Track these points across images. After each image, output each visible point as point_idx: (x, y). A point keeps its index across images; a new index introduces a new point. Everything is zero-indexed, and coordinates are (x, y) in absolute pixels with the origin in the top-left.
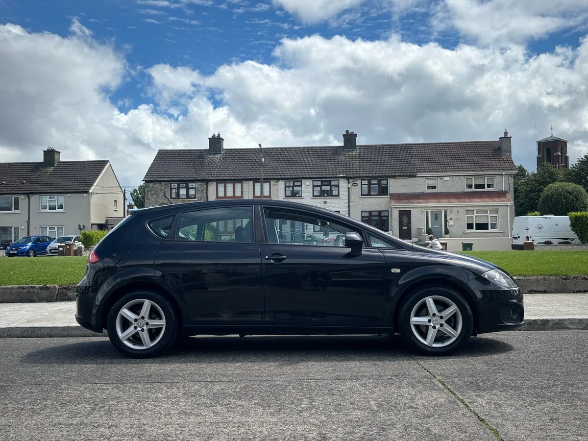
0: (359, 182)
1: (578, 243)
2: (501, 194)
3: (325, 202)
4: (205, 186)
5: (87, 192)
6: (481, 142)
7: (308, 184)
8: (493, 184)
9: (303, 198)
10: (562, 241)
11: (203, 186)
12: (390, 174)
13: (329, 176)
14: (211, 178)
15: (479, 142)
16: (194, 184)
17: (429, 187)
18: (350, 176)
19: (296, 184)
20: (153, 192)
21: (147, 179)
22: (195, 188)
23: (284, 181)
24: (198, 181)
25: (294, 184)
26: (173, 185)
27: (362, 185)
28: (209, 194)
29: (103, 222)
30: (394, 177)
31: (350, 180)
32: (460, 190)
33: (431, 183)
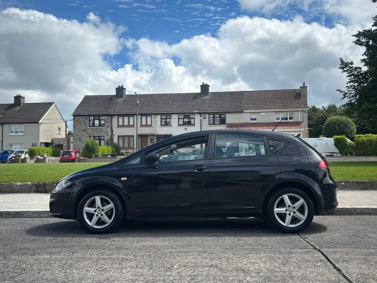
0: (207, 116)
1: (339, 156)
2: (298, 124)
3: (186, 129)
4: (110, 119)
5: (37, 123)
6: (288, 90)
7: (175, 117)
8: (293, 117)
9: (172, 126)
10: (328, 154)
11: (109, 119)
12: (226, 111)
13: (188, 112)
14: (114, 113)
15: (287, 90)
16: (103, 117)
17: (252, 119)
18: (201, 112)
19: (168, 117)
20: (78, 122)
21: (74, 114)
22: (104, 120)
23: (160, 115)
24: (106, 115)
25: (166, 117)
26: (91, 118)
27: (209, 118)
28: (113, 123)
29: (50, 141)
30: (229, 113)
31: (202, 115)
32: (272, 121)
33: (253, 116)
